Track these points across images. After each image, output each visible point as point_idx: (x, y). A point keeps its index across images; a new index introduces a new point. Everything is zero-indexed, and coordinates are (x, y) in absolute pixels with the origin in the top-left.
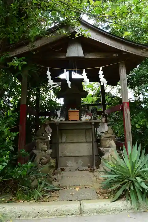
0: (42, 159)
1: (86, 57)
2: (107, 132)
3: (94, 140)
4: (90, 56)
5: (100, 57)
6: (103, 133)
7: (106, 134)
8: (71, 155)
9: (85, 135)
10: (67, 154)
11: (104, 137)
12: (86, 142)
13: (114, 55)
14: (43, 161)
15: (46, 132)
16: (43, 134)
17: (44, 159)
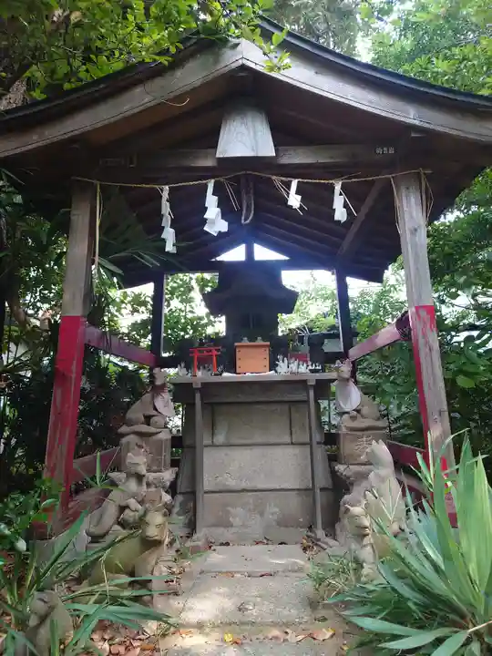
0: (127, 507)
2: (358, 411)
3: (317, 437)
4: (297, 158)
6: (346, 416)
7: (353, 418)
8: (244, 485)
9: (288, 422)
10: (232, 483)
11: (349, 429)
12: (292, 444)
13: (379, 151)
14: (128, 515)
15: (155, 409)
16: (148, 419)
17: (133, 507)
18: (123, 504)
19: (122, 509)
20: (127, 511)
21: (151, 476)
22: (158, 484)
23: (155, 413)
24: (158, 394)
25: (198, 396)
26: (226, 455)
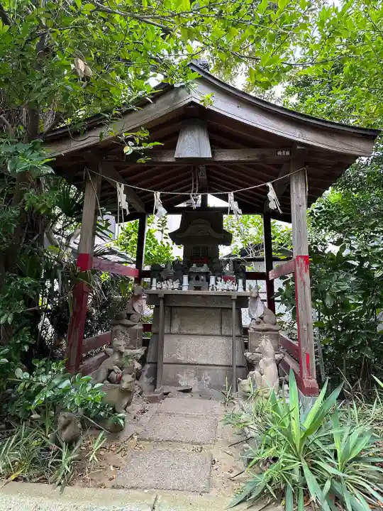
0: (113, 370)
1: (218, 159)
2: (262, 318)
4: (226, 157)
5: (247, 159)
6: (254, 321)
7: (258, 323)
8: (189, 361)
9: (220, 321)
10: (182, 358)
11: (255, 329)
12: (222, 335)
13: (280, 153)
14: (113, 375)
15: (134, 309)
16: (129, 316)
17: (116, 371)
18: (111, 368)
19: (110, 371)
20: (113, 373)
21: (129, 352)
22: (133, 356)
23: (133, 312)
24: (136, 301)
25: (161, 302)
26: (179, 340)
